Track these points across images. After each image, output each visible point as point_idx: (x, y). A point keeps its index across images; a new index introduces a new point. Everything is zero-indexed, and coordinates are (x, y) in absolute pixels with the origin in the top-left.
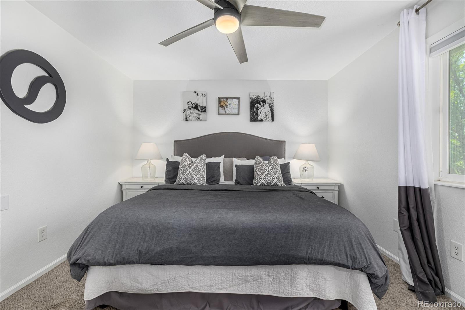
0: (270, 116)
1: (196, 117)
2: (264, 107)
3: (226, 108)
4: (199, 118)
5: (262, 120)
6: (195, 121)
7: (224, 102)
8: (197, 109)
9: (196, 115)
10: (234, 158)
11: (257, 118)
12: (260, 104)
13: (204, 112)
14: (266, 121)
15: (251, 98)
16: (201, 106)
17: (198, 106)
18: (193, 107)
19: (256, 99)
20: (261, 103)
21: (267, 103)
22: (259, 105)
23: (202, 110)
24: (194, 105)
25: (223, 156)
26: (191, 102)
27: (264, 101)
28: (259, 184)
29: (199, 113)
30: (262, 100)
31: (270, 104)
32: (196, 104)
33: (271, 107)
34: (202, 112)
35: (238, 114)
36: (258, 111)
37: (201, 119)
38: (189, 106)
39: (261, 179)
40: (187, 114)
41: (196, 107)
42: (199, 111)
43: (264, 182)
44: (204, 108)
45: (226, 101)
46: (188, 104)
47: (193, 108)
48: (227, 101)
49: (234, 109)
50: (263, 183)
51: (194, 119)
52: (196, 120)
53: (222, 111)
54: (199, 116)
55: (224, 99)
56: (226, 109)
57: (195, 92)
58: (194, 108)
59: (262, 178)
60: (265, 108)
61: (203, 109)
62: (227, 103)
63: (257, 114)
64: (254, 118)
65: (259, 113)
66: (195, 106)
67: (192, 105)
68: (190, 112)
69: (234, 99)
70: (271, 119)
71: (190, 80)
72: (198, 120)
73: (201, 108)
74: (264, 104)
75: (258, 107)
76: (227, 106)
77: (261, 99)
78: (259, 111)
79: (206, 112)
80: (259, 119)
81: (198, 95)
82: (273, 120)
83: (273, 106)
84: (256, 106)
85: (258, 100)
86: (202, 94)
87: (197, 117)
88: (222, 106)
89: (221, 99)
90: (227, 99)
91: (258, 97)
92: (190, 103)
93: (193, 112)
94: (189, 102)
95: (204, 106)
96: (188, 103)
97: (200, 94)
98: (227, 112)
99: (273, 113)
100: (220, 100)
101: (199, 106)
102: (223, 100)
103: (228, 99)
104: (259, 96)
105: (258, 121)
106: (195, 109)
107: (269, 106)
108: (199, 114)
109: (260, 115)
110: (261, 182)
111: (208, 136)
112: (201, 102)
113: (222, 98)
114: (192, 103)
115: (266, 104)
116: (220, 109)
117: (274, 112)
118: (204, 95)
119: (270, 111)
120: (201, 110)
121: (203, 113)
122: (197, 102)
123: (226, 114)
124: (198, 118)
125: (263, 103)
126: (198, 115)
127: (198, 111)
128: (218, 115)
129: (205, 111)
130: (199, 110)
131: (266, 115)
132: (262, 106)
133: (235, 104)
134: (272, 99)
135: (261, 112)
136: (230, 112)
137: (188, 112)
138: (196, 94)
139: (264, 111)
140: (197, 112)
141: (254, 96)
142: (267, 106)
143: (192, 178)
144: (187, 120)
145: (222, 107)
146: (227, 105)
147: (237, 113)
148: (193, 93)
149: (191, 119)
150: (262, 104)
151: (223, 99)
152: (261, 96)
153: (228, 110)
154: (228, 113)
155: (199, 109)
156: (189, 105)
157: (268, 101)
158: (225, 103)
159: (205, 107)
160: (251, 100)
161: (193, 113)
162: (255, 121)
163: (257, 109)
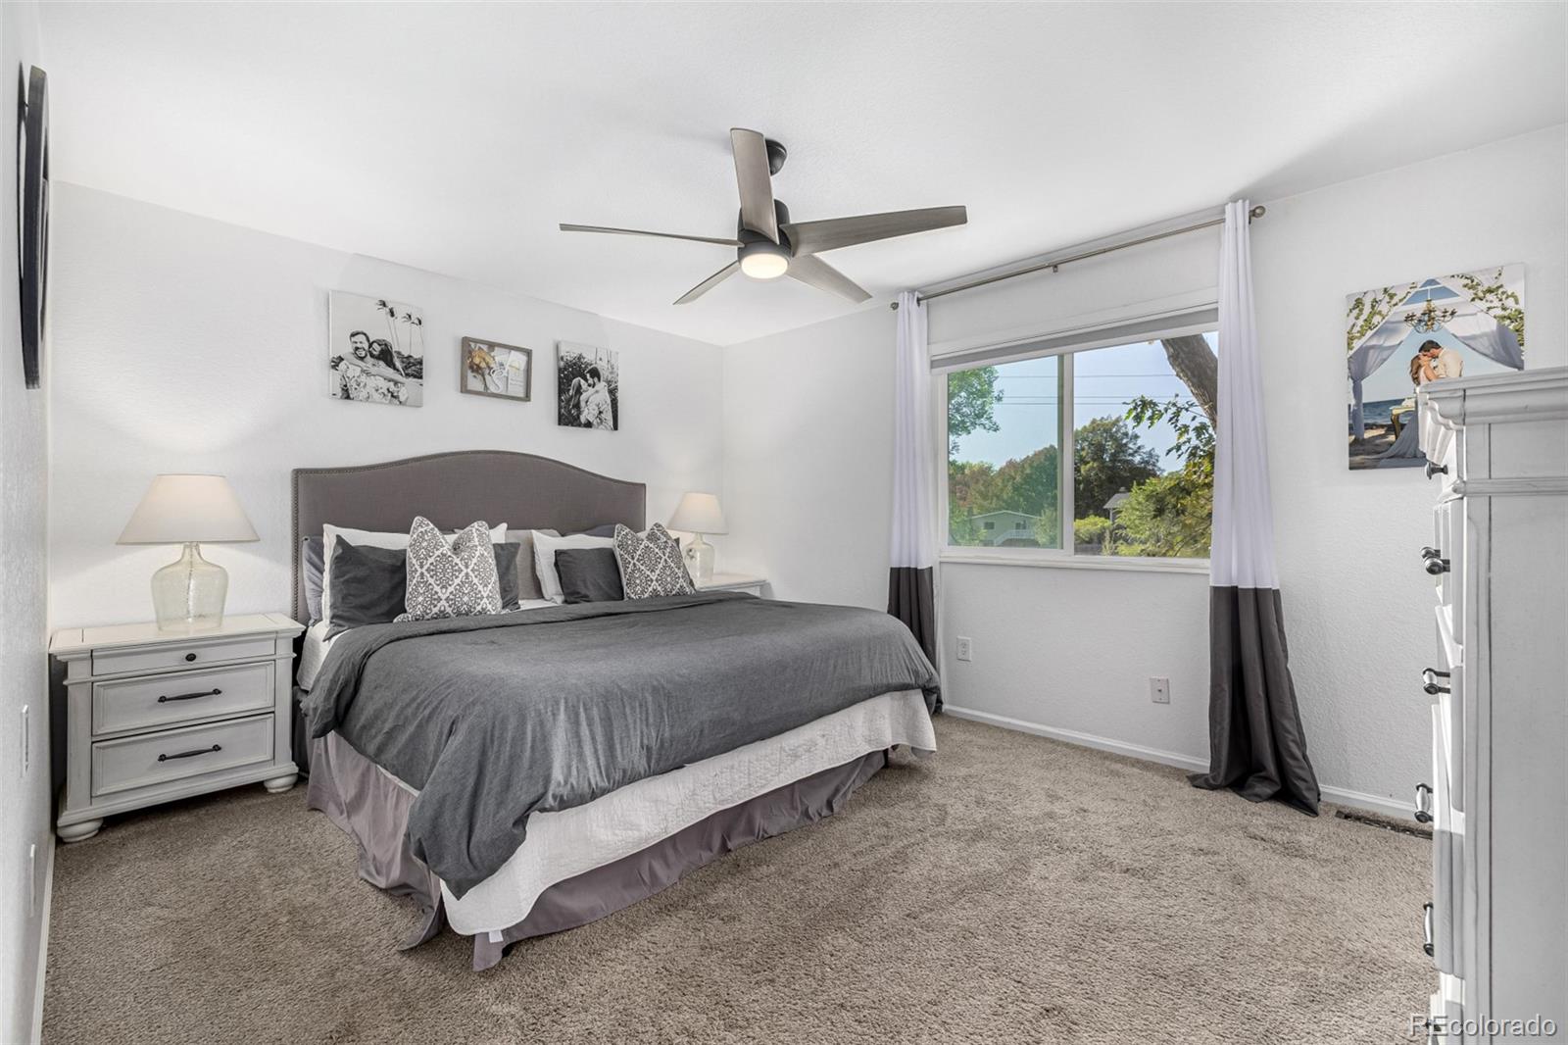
0: (608, 416)
1: (386, 392)
2: (596, 388)
3: (489, 374)
4: (395, 394)
5: (589, 425)
6: (382, 403)
7: (483, 355)
8: (390, 364)
9: (384, 385)
10: (533, 531)
11: (579, 418)
12: (586, 380)
13: (415, 377)
14: (601, 426)
15: (562, 358)
16: (406, 355)
17: (395, 355)
18: (374, 353)
19: (575, 364)
20: (588, 375)
21: (602, 379)
22: (582, 382)
23: (409, 371)
24: (375, 345)
25: (504, 526)
26: (365, 334)
27: (595, 373)
28: (646, 595)
29: (397, 377)
30: (590, 368)
31: (609, 383)
32: (386, 345)
33: (613, 392)
34: (407, 375)
35: (527, 397)
36: (581, 398)
37: (402, 399)
38: (357, 349)
39: (652, 581)
40: (350, 374)
41: (386, 355)
42: (398, 370)
43: (659, 588)
44: (414, 365)
45: (489, 354)
46: (353, 339)
47: (372, 356)
48: (492, 354)
49: (514, 383)
50: (654, 590)
51: (376, 396)
52: (384, 400)
53: (474, 383)
54: (396, 389)
55: (482, 346)
56: (487, 377)
57: (384, 304)
58: (378, 358)
59: (654, 578)
60: (597, 392)
61: (413, 368)
62: (490, 360)
63: (577, 406)
64: (569, 415)
65: (583, 404)
66: (382, 351)
67: (370, 345)
68: (363, 371)
69: (513, 352)
70: (611, 423)
71: (357, 254)
72: (390, 402)
73: (403, 362)
74: (596, 379)
75: (580, 386)
76: (490, 368)
77: (587, 364)
78: (583, 397)
79: (421, 378)
80: (583, 419)
81: (392, 314)
82: (616, 428)
83: (616, 388)
84: (575, 381)
85: (580, 367)
86: (410, 316)
87: (388, 390)
88: (478, 366)
89: (473, 345)
90: (492, 346)
91: (580, 357)
92: (361, 338)
93: (374, 370)
94: (357, 334)
95: (416, 356)
96: (353, 335)
97: (400, 313)
98: (492, 389)
99: (617, 407)
100: (467, 346)
101: (399, 353)
102: (480, 348)
103: (496, 348)
104: (584, 355)
105: (580, 425)
106: (381, 363)
107: (606, 388)
108: (396, 383)
109: (586, 411)
110: (650, 589)
111: (436, 460)
112: (403, 341)
113: (476, 341)
114: (368, 341)
115: (599, 380)
116: (470, 374)
117: (619, 404)
118: (417, 321)
119: (609, 401)
120: (405, 368)
121: (411, 379)
122: (389, 340)
123: (486, 393)
124: (392, 396)
125: (592, 377)
126: (392, 384)
127: (391, 370)
128: (460, 394)
129: (419, 376)
130: (395, 368)
131: (600, 412)
132: (589, 385)
133: (517, 366)
134: (615, 369)
135: (587, 402)
136: (501, 390)
137: (353, 370)
138: (388, 310)
139: (594, 398)
140: (390, 372)
141: (570, 352)
142: (602, 386)
143: (476, 594)
144: (348, 397)
145: (476, 369)
146: (492, 366)
147: (522, 394)
148: (375, 306)
149: (363, 394)
150: (591, 381)
151: (478, 345)
152: (589, 357)
153: (495, 383)
154: (495, 392)
155: (398, 364)
156: (359, 345)
157: (604, 374)
158: (487, 359)
159: (421, 363)
160: (562, 364)
161: (374, 375)
162: (572, 426)
163: (579, 391)
